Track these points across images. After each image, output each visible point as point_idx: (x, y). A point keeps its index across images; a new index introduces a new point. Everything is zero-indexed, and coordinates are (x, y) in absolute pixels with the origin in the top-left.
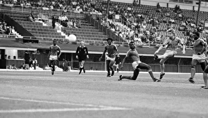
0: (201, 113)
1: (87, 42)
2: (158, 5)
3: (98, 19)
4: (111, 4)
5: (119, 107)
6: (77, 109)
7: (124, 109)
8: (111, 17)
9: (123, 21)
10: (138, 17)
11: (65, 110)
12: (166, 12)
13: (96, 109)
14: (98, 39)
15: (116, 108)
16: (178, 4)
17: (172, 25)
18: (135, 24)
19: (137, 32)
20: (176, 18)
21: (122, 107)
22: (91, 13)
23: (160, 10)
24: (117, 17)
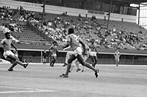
0: (108, 93)
1: (28, 42)
2: (80, 15)
3: (36, 25)
4: (45, 15)
5: (49, 89)
6: (18, 92)
7: (52, 91)
8: (45, 24)
9: (54, 26)
10: (65, 24)
11: (10, 92)
12: (85, 20)
13: (32, 91)
14: (36, 40)
15: (47, 91)
16: (94, 15)
17: (90, 30)
18: (63, 29)
19: (64, 35)
20: (92, 25)
21: (51, 89)
22: (31, 21)
23: (81, 19)
24: (50, 24)
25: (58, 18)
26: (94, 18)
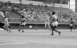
1: (13, 19)
2: (39, 5)
3: (17, 10)
4: (22, 5)
6: (9, 44)
7: (26, 43)
8: (22, 10)
9: (26, 11)
10: (32, 9)
11: (5, 44)
12: (42, 7)
13: (16, 44)
14: (17, 18)
15: (24, 43)
16: (47, 4)
17: (44, 12)
18: (31, 12)
19: (31, 15)
20: (46, 10)
21: (26, 42)
22: (14, 8)
24: (24, 9)
25: (28, 6)
26: (46, 6)
